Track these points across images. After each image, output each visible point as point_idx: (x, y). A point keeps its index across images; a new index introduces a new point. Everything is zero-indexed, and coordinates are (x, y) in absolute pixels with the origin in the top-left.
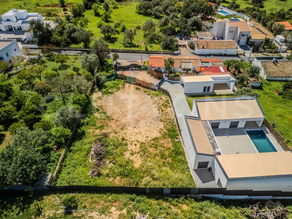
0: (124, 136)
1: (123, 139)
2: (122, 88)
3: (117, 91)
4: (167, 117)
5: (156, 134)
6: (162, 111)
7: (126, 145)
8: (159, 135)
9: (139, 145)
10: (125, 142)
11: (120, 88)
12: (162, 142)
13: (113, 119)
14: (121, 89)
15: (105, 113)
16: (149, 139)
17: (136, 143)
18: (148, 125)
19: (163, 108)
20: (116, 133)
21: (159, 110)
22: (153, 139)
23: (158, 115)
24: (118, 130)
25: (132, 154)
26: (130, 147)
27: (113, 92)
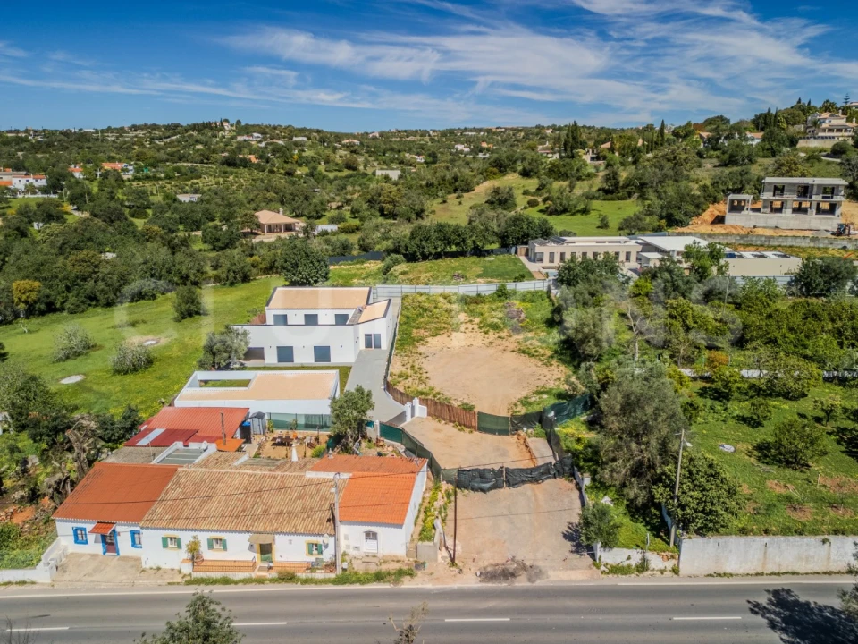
0: (486, 336)
1: (486, 332)
2: (516, 405)
3: (526, 398)
4: (406, 358)
5: (433, 341)
6: (413, 367)
7: (480, 328)
8: (429, 339)
9: (462, 329)
10: (483, 330)
11: (519, 403)
12: (427, 333)
13: (513, 351)
14: (516, 402)
15: (533, 356)
16: (445, 336)
17: (466, 331)
18: (445, 349)
19: (410, 372)
20: (499, 337)
21: (420, 368)
22: (440, 334)
23: (424, 360)
24: (499, 341)
25: (471, 321)
26: (476, 327)
27: (535, 395)
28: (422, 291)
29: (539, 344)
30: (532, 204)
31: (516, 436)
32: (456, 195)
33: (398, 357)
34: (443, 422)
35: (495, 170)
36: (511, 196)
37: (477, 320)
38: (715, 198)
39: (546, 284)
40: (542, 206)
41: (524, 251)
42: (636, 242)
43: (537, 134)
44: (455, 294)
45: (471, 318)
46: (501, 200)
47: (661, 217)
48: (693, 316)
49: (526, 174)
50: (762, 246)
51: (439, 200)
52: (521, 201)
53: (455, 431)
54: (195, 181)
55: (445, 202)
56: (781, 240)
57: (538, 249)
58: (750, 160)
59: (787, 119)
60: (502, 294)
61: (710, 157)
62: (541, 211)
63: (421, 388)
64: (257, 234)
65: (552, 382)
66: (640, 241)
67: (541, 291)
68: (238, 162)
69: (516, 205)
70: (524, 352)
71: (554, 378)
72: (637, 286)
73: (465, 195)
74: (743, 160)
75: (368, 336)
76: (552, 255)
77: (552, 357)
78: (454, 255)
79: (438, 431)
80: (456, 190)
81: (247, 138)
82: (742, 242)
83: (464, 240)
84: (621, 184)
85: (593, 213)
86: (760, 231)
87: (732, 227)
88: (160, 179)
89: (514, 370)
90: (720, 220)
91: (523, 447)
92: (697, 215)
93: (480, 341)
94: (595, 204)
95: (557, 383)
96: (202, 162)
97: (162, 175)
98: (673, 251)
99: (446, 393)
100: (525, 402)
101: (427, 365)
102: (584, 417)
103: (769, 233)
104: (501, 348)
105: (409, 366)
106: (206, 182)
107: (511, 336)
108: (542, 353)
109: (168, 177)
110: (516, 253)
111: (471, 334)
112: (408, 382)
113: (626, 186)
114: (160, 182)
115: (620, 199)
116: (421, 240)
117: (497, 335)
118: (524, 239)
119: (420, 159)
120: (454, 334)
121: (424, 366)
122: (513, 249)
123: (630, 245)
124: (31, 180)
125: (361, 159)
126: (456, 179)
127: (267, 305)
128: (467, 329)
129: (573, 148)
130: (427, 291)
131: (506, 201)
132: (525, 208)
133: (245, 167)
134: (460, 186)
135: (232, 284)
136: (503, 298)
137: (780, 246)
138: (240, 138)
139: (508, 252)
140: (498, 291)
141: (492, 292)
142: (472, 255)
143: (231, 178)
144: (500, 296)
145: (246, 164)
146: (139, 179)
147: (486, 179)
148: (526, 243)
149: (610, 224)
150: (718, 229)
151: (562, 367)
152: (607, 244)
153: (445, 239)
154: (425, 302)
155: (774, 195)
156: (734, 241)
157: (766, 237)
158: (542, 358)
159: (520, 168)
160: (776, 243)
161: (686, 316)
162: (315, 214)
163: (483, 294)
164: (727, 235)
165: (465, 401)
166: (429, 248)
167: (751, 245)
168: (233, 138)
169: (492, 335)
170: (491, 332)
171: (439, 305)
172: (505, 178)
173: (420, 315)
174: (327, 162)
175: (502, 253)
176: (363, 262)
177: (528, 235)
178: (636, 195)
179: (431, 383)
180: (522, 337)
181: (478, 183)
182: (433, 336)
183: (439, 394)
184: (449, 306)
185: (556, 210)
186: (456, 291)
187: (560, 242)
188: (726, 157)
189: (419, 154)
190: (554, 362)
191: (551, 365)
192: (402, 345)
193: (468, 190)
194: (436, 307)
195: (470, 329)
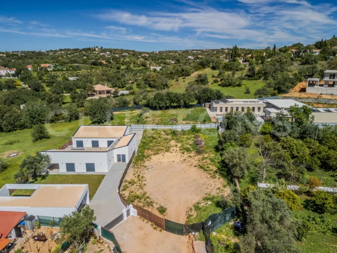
0: (183, 155)
1: (183, 153)
2: (191, 209)
3: (198, 203)
4: (137, 170)
5: (154, 158)
6: (139, 176)
7: (180, 150)
8: (152, 157)
9: (171, 150)
10: (182, 151)
11: (193, 208)
12: (152, 153)
13: (195, 166)
14: (192, 206)
15: (206, 170)
16: (161, 154)
17: (173, 152)
18: (159, 163)
19: (136, 180)
20: (189, 156)
21: (142, 177)
22: (158, 154)
23: (146, 171)
24: (189, 159)
25: (176, 145)
26: (178, 149)
27: (204, 201)
28: (154, 128)
29: (210, 162)
30: (216, 81)
31: (188, 237)
32: (182, 77)
33: (132, 169)
34: (146, 221)
35: (200, 66)
36: (206, 78)
37: (179, 145)
38: (300, 79)
39: (217, 125)
40: (220, 83)
41: (208, 106)
42: (263, 102)
43: (222, 52)
44: (170, 130)
45: (177, 144)
46: (202, 80)
47: (275, 89)
48: (297, 150)
49: (214, 68)
50: (325, 104)
51: (175, 80)
52: (211, 80)
53: (151, 229)
54: (78, 71)
55: (177, 81)
56: (335, 101)
57: (215, 105)
58: (315, 62)
59: (330, 44)
60: (194, 130)
61: (297, 61)
62: (219, 85)
63: (139, 193)
64: (94, 95)
65: (215, 190)
66: (265, 101)
67: (214, 129)
68: (98, 63)
69: (208, 82)
70: (201, 167)
71: (216, 188)
72: (264, 128)
73: (187, 77)
74: (312, 62)
75: (119, 156)
76: (221, 108)
77: (216, 172)
78: (175, 107)
79: (141, 228)
80: (183, 75)
81: (104, 54)
82: (315, 102)
83: (179, 100)
84: (256, 73)
85: (243, 86)
86: (324, 96)
87: (310, 94)
88: (64, 70)
89: (194, 180)
90: (303, 90)
91: (191, 247)
92: (292, 88)
93: (179, 159)
94: (244, 82)
95: (218, 191)
96: (83, 64)
97: (65, 69)
98: (283, 108)
99: (152, 197)
100: (197, 207)
101: (147, 175)
102: (232, 223)
103: (329, 97)
104: (190, 163)
105: (137, 175)
106: (83, 72)
107: (195, 156)
108: (211, 169)
109: (67, 70)
110: (205, 106)
111: (175, 154)
112: (132, 188)
113: (258, 74)
114: (64, 72)
115: (255, 80)
116: (159, 100)
117: (189, 155)
118: (208, 100)
119: (173, 62)
120: (166, 153)
121: (145, 175)
122: (203, 104)
123: (261, 103)
124: (9, 71)
125: (148, 62)
126: (183, 70)
127: (73, 136)
128: (173, 150)
129: (234, 57)
130: (156, 128)
131: (204, 80)
132: (212, 83)
133: (101, 65)
134: (185, 74)
135: (70, 121)
136: (194, 132)
137: (335, 104)
138: (101, 54)
139: (201, 106)
140: (192, 128)
141: (189, 129)
142: (183, 107)
143: (94, 70)
144: (192, 131)
145: (101, 64)
146: (55, 71)
147: (196, 70)
148: (209, 102)
149: (251, 91)
150: (303, 95)
151: (222, 180)
152: (249, 103)
153: (170, 100)
154: (154, 134)
155: (330, 78)
156: (311, 101)
157: (328, 99)
158: (211, 172)
159: (211, 66)
160: (333, 103)
161: (293, 149)
162: (121, 86)
163: (184, 129)
164: (308, 98)
165: (162, 205)
166: (162, 104)
167: (320, 103)
168: (98, 54)
169: (186, 155)
170: (186, 153)
171: (161, 136)
172: (205, 70)
173: (151, 142)
174: (134, 63)
175: (198, 106)
176: (132, 110)
177: (210, 98)
178: (263, 78)
179: (146, 189)
180: (201, 157)
181: (193, 72)
182: (155, 155)
183: (148, 198)
184: (166, 136)
185: (226, 85)
186: (171, 128)
187: (225, 102)
188: (304, 60)
189: (172, 60)
190: (217, 175)
191: (215, 178)
192: (137, 160)
193: (188, 75)
194: (159, 137)
195: (175, 151)
